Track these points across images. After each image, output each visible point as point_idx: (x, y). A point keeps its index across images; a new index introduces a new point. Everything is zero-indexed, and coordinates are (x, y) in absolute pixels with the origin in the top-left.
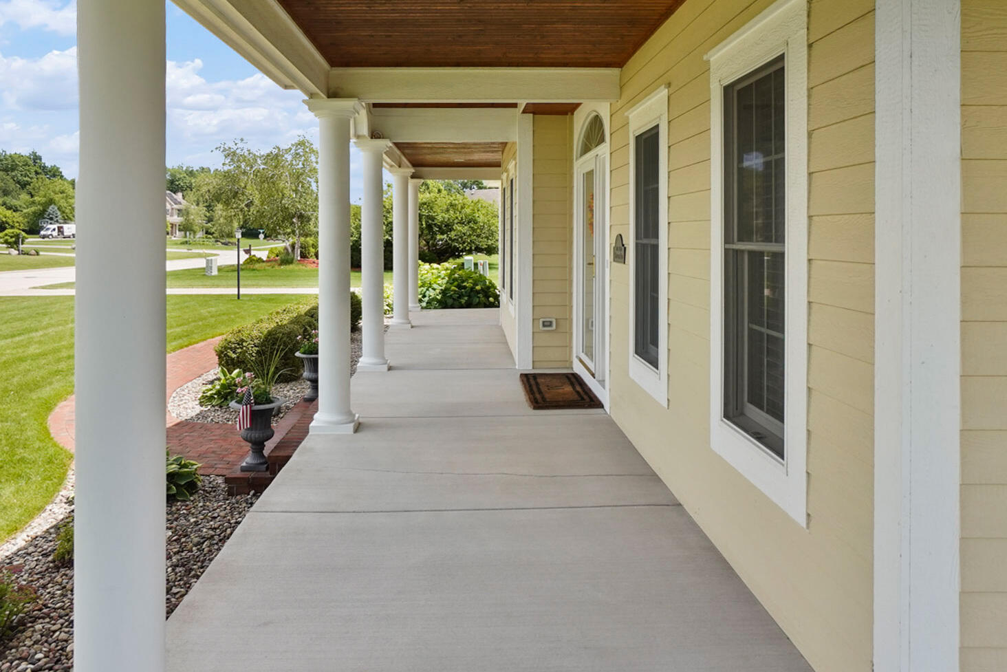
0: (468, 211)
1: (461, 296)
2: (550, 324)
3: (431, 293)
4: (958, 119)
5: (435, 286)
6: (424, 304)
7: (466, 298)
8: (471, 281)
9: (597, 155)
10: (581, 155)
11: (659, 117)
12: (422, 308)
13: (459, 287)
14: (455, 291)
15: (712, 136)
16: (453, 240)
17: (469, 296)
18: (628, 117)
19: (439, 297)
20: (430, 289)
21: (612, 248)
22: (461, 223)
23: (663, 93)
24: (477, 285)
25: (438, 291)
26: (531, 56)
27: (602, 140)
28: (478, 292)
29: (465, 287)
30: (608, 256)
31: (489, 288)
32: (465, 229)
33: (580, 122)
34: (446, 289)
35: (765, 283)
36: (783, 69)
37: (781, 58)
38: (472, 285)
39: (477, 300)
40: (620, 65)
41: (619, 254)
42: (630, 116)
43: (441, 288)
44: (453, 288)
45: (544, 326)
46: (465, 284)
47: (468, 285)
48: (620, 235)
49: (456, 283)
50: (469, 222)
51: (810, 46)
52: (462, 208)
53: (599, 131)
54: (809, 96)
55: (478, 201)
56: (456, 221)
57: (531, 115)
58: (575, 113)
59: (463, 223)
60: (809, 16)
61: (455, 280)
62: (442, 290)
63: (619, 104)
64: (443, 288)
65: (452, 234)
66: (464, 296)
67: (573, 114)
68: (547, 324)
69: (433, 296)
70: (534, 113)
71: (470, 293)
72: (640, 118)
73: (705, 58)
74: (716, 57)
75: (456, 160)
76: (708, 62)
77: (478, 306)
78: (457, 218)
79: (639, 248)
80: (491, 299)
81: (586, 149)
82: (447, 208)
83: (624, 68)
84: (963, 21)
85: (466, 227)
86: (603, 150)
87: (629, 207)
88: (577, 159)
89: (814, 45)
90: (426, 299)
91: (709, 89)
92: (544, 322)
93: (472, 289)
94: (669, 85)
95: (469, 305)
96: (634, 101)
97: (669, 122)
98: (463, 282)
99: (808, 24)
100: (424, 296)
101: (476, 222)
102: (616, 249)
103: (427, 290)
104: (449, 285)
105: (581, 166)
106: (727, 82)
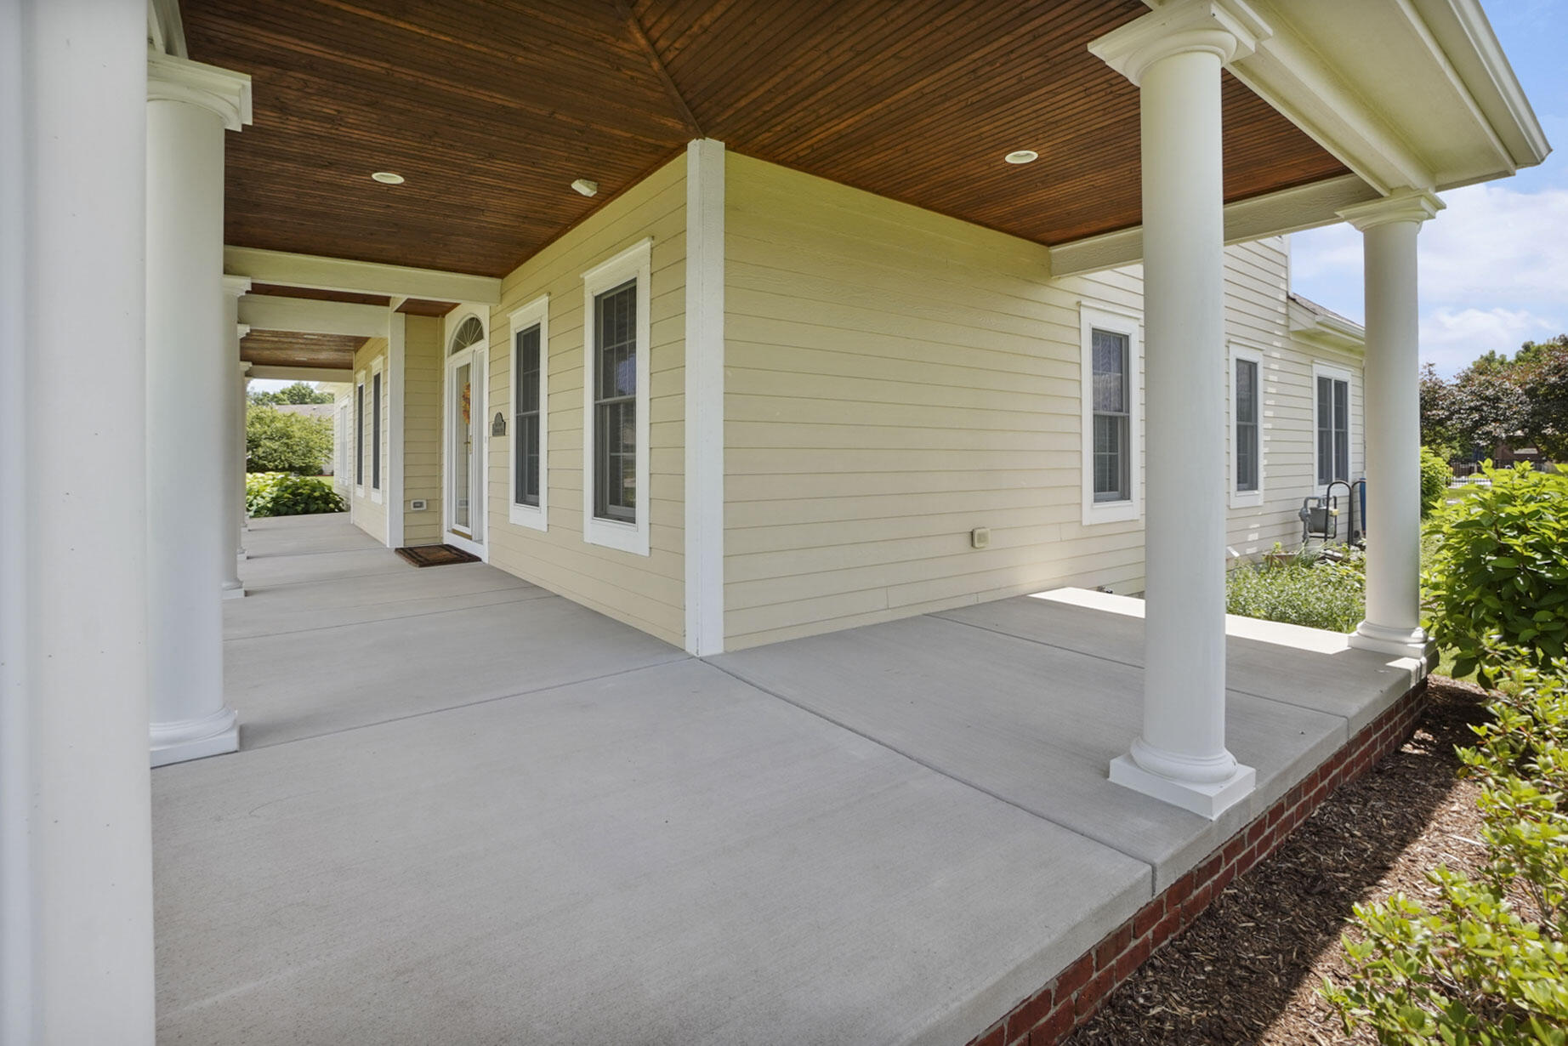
0: (279, 425)
1: (296, 503)
2: (421, 505)
3: (261, 502)
4: (722, 318)
5: (264, 494)
6: (252, 513)
7: (302, 505)
8: (307, 487)
9: (474, 351)
10: (453, 353)
11: (541, 318)
12: (251, 517)
13: (292, 493)
14: (289, 498)
15: (585, 330)
16: (260, 458)
17: (306, 504)
18: (509, 318)
19: (269, 505)
20: (258, 498)
21: (491, 426)
22: (271, 438)
23: (545, 299)
24: (315, 492)
25: (268, 499)
26: (428, 259)
27: (480, 337)
28: (317, 499)
29: (301, 494)
30: (487, 431)
31: (328, 494)
32: (275, 445)
33: (453, 324)
34: (277, 497)
35: (622, 418)
36: (635, 287)
37: (635, 280)
38: (309, 492)
39: (316, 506)
40: (501, 276)
41: (499, 428)
42: (512, 318)
43: (271, 496)
44: (286, 495)
45: (415, 507)
46: (300, 491)
47: (304, 492)
48: (501, 414)
49: (289, 491)
50: (281, 437)
51: (652, 274)
52: (272, 421)
53: (475, 331)
54: (651, 304)
55: (292, 415)
56: (263, 436)
57: (404, 314)
58: (447, 316)
59: (273, 439)
60: (651, 257)
61: (287, 487)
62: (272, 498)
63: (500, 307)
64: (274, 495)
65: (260, 450)
66: (300, 503)
67: (444, 317)
68: (418, 505)
69: (262, 504)
70: (406, 313)
71: (307, 500)
72: (520, 319)
73: (581, 276)
74: (589, 276)
75: (297, 359)
76: (583, 279)
77: (317, 511)
78: (265, 432)
79: (520, 421)
80: (332, 505)
81: (458, 347)
82: (252, 422)
83: (505, 279)
84: (725, 271)
85: (277, 443)
86: (482, 346)
87: (509, 390)
88: (448, 356)
89: (655, 274)
90: (254, 508)
91: (583, 298)
92: (415, 503)
93: (309, 496)
94: (549, 294)
95: (306, 512)
96: (515, 306)
97: (549, 321)
98: (298, 488)
99: (651, 261)
100: (251, 505)
101: (289, 437)
102: (495, 425)
103: (255, 498)
104: (281, 493)
105: (452, 363)
106: (597, 294)
